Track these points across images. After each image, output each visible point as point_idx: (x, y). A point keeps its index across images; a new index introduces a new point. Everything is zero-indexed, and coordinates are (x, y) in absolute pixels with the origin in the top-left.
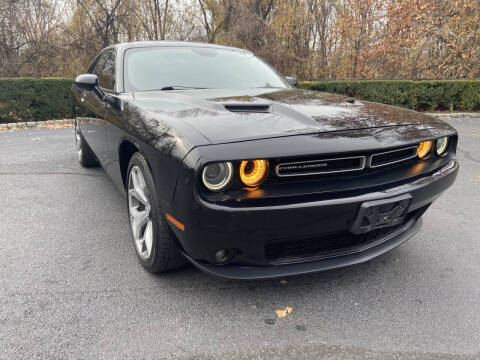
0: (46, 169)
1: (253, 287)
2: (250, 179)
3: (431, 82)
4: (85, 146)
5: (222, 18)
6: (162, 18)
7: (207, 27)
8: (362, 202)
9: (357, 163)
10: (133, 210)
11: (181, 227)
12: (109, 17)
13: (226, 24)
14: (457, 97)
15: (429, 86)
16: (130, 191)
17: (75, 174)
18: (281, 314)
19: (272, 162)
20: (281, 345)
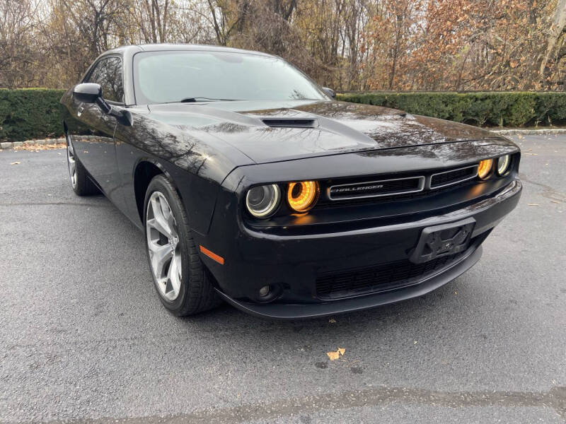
0: (32, 199)
1: (298, 328)
2: (299, 204)
3: (479, 94)
4: (81, 170)
5: (233, 19)
6: (161, 17)
7: (217, 28)
8: (423, 228)
9: (416, 184)
10: (153, 244)
11: (220, 260)
12: (97, 14)
13: (240, 25)
14: (507, 111)
15: (477, 99)
16: (148, 222)
17: (69, 204)
18: (334, 356)
19: (322, 184)
20: (336, 390)
